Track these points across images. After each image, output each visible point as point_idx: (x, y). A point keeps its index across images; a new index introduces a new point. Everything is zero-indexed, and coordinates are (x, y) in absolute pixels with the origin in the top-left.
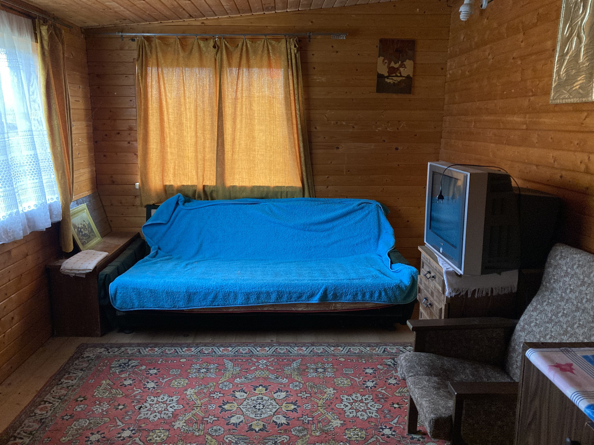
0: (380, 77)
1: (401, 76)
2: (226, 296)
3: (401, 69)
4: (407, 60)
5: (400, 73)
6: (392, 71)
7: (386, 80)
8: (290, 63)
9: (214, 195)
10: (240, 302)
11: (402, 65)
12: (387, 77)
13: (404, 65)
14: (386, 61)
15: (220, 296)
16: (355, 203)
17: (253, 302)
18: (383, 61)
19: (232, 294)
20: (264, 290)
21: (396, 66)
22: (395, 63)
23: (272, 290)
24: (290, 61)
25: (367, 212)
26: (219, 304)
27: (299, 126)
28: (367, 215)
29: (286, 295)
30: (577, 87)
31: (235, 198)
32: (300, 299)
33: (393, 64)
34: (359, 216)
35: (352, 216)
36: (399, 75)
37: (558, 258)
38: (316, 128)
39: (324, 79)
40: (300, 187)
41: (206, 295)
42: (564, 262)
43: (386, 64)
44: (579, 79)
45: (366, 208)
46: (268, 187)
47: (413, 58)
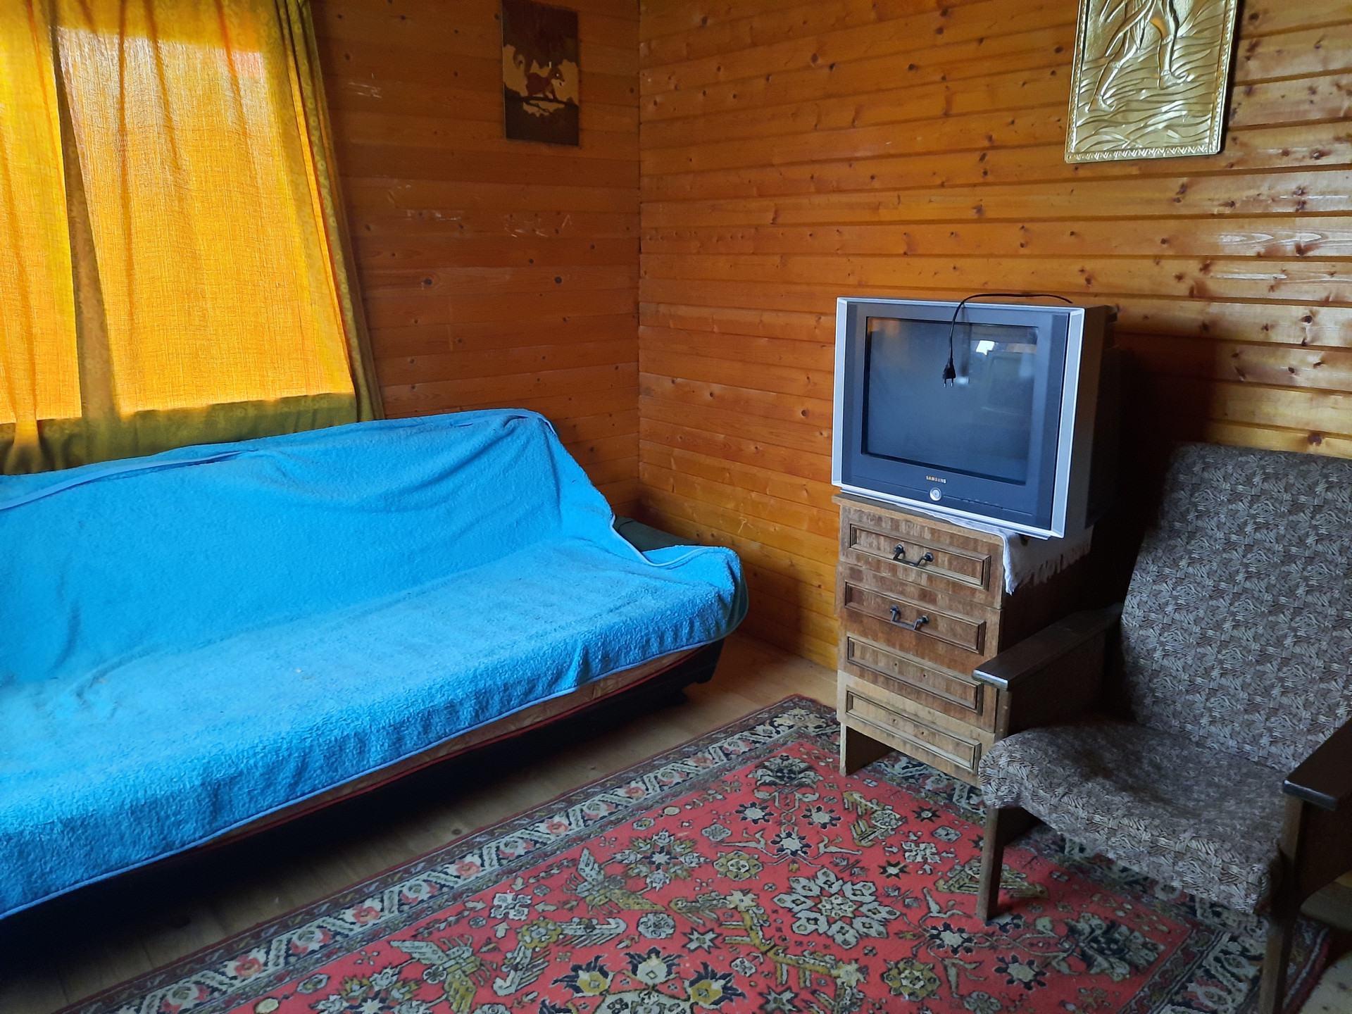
0: (512, 98)
1: (555, 100)
2: (335, 752)
3: (555, 82)
4: (565, 62)
5: (553, 92)
6: (537, 84)
7: (526, 107)
8: (286, 32)
9: (78, 450)
10: (376, 758)
11: (555, 73)
12: (527, 100)
13: (559, 71)
14: (521, 58)
15: (317, 760)
16: (493, 420)
17: (413, 746)
18: (515, 58)
19: (352, 743)
20: (439, 700)
21: (544, 73)
22: (541, 66)
23: (460, 693)
24: (285, 25)
25: (523, 439)
26: (318, 784)
27: (332, 221)
28: (525, 447)
29: (497, 698)
30: (1161, 126)
31: (153, 450)
32: (531, 697)
33: (535, 67)
34: (508, 451)
35: (493, 453)
36: (551, 96)
37: (1196, 469)
38: (368, 228)
39: (375, 92)
40: (349, 395)
41: (271, 772)
42: (1220, 474)
43: (522, 67)
44: (1164, 109)
45: (518, 431)
46: (259, 405)
47: (575, 58)
